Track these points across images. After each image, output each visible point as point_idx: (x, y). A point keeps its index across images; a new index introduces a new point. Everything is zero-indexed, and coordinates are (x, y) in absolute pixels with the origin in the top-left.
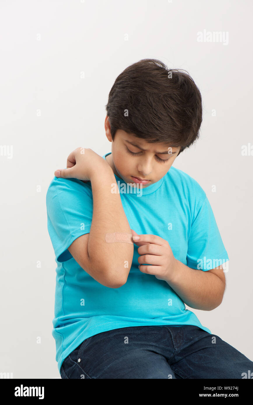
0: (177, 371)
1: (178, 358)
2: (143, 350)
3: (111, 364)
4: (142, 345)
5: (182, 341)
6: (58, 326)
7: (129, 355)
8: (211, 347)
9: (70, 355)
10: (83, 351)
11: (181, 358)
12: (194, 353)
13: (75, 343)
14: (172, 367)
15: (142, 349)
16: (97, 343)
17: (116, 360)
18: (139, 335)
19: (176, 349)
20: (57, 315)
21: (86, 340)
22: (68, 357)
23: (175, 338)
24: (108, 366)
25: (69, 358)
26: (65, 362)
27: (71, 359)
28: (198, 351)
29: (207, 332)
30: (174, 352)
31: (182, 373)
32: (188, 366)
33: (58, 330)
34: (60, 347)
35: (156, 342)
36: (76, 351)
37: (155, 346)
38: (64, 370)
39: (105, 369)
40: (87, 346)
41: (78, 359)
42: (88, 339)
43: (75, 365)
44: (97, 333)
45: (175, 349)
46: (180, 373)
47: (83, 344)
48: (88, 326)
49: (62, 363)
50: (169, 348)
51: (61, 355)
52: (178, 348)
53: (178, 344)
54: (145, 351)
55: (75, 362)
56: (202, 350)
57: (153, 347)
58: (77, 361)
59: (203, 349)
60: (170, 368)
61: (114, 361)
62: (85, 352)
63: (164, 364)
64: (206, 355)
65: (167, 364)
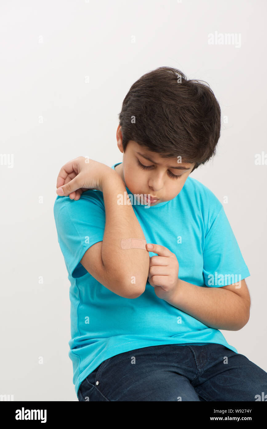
0: (201, 393)
1: (202, 380)
2: (165, 371)
3: (131, 386)
4: (163, 366)
5: (205, 360)
6: (75, 348)
7: (150, 377)
8: (237, 368)
9: (87, 377)
10: (101, 373)
11: (204, 379)
12: (219, 374)
13: (93, 365)
14: (196, 389)
15: (163, 370)
16: (116, 365)
17: (136, 382)
18: (160, 355)
19: (200, 369)
20: (74, 336)
21: (104, 362)
22: (85, 380)
23: (198, 358)
24: (128, 389)
25: (87, 381)
26: (83, 385)
27: (88, 382)
28: (223, 372)
29: (233, 351)
30: (197, 373)
31: (206, 396)
32: (213, 388)
33: (75, 352)
34: (77, 369)
35: (177, 363)
36: (94, 373)
37: (177, 367)
38: (81, 393)
39: (124, 392)
40: (105, 368)
41: (96, 381)
42: (106, 360)
43: (93, 388)
44: (116, 355)
45: (198, 370)
46: (204, 395)
47: (101, 366)
48: (106, 347)
49: (79, 386)
50: (192, 369)
51: (78, 378)
52: (201, 368)
53: (201, 364)
54: (167, 372)
55: (93, 386)
56: (227, 371)
57: (175, 368)
58: (94, 384)
59: (229, 370)
60: (194, 390)
61: (134, 384)
62: (104, 374)
63: (188, 385)
64: (231, 377)
65: (191, 385)
